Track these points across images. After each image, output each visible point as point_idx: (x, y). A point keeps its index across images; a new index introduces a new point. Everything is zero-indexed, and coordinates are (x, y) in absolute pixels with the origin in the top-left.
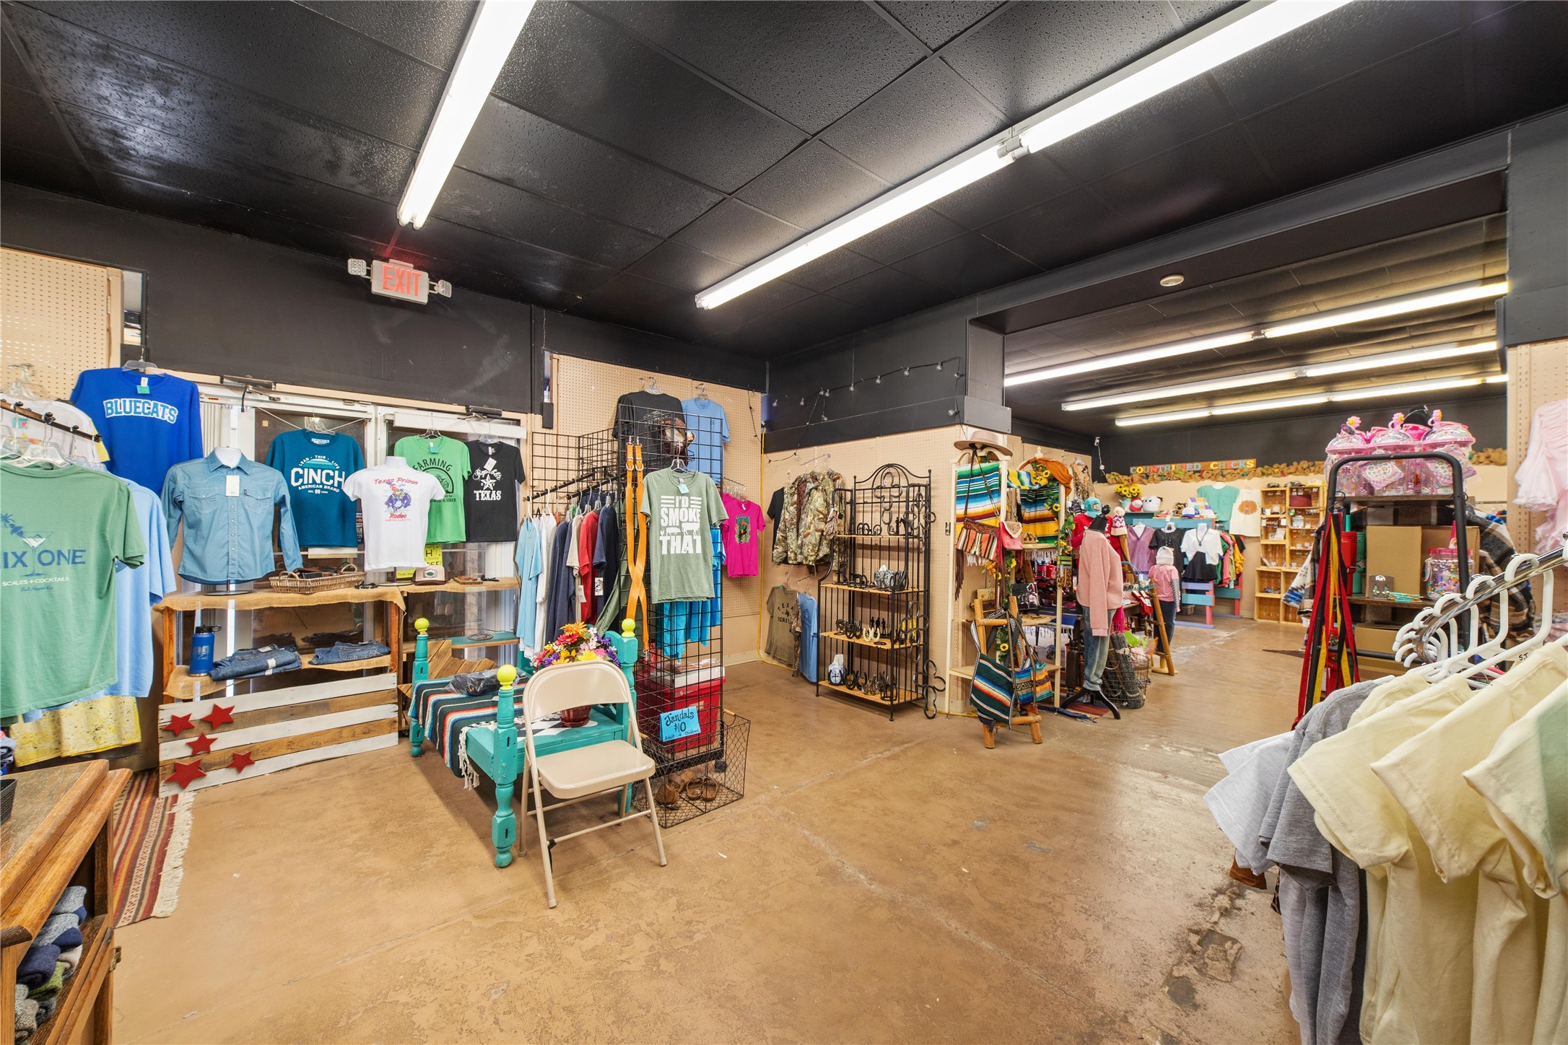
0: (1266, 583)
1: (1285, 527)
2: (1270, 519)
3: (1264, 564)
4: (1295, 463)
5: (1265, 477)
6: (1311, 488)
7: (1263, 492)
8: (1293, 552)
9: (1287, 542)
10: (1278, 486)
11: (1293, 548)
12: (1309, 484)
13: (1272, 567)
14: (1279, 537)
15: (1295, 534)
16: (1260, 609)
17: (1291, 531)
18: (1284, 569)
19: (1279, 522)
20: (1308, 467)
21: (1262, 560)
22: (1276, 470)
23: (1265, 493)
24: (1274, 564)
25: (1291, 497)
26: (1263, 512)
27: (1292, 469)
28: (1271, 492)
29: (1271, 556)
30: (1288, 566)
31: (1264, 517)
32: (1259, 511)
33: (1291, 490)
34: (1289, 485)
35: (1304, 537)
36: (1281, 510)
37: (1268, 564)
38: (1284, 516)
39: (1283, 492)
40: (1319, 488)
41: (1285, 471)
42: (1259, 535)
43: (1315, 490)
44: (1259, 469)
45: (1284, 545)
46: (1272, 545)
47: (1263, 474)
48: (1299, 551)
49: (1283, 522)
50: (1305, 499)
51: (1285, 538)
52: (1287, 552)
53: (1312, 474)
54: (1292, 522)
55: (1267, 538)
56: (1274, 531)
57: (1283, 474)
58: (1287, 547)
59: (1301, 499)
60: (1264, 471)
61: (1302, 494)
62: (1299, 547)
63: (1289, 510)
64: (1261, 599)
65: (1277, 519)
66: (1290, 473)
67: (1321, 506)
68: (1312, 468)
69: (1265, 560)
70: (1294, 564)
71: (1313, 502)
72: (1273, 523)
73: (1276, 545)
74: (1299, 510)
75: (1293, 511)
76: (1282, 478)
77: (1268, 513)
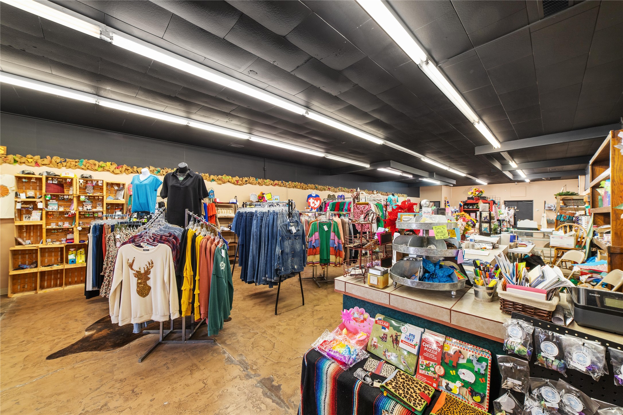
0: (20, 260)
1: (41, 209)
2: (25, 203)
3: (19, 244)
4: (48, 157)
5: (17, 165)
6: (65, 179)
7: (16, 177)
8: (48, 231)
9: (43, 223)
10: (33, 174)
11: (49, 227)
12: (63, 175)
13: (27, 245)
14: (35, 218)
15: (50, 215)
16: (14, 284)
17: (47, 212)
18: (41, 246)
19: (36, 205)
20: (61, 162)
21: (16, 240)
22: (30, 160)
23: (19, 179)
24: (28, 242)
25: (47, 185)
26: (17, 195)
27: (46, 161)
28: (25, 178)
29: (25, 235)
30: (44, 243)
31: (18, 200)
32: (12, 195)
33: (47, 179)
34: (45, 174)
35: (58, 218)
36: (36, 194)
37: (23, 243)
38: (41, 200)
39: (40, 180)
40: (72, 179)
41: (40, 161)
42: (13, 217)
43: (69, 180)
44: (11, 157)
45: (41, 226)
46: (27, 226)
47: (15, 161)
48: (54, 229)
49: (40, 205)
50: (59, 188)
51: (41, 219)
52: (44, 231)
53: (64, 168)
54: (47, 206)
55: (21, 220)
56: (29, 213)
57: (37, 164)
58: (44, 226)
59: (55, 187)
60: (17, 159)
61: (56, 182)
62: (53, 226)
63: (45, 195)
64: (14, 277)
65: (34, 204)
66: (43, 165)
67: (75, 193)
68: (65, 164)
69: (20, 240)
70: (49, 240)
71: (65, 190)
72: (28, 206)
73: (30, 226)
74: (54, 196)
75: (49, 196)
76: (37, 168)
77: (23, 197)
